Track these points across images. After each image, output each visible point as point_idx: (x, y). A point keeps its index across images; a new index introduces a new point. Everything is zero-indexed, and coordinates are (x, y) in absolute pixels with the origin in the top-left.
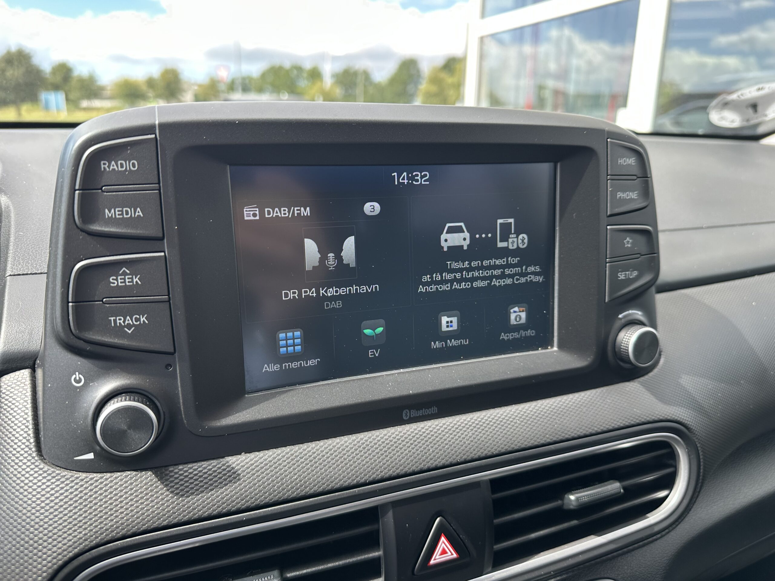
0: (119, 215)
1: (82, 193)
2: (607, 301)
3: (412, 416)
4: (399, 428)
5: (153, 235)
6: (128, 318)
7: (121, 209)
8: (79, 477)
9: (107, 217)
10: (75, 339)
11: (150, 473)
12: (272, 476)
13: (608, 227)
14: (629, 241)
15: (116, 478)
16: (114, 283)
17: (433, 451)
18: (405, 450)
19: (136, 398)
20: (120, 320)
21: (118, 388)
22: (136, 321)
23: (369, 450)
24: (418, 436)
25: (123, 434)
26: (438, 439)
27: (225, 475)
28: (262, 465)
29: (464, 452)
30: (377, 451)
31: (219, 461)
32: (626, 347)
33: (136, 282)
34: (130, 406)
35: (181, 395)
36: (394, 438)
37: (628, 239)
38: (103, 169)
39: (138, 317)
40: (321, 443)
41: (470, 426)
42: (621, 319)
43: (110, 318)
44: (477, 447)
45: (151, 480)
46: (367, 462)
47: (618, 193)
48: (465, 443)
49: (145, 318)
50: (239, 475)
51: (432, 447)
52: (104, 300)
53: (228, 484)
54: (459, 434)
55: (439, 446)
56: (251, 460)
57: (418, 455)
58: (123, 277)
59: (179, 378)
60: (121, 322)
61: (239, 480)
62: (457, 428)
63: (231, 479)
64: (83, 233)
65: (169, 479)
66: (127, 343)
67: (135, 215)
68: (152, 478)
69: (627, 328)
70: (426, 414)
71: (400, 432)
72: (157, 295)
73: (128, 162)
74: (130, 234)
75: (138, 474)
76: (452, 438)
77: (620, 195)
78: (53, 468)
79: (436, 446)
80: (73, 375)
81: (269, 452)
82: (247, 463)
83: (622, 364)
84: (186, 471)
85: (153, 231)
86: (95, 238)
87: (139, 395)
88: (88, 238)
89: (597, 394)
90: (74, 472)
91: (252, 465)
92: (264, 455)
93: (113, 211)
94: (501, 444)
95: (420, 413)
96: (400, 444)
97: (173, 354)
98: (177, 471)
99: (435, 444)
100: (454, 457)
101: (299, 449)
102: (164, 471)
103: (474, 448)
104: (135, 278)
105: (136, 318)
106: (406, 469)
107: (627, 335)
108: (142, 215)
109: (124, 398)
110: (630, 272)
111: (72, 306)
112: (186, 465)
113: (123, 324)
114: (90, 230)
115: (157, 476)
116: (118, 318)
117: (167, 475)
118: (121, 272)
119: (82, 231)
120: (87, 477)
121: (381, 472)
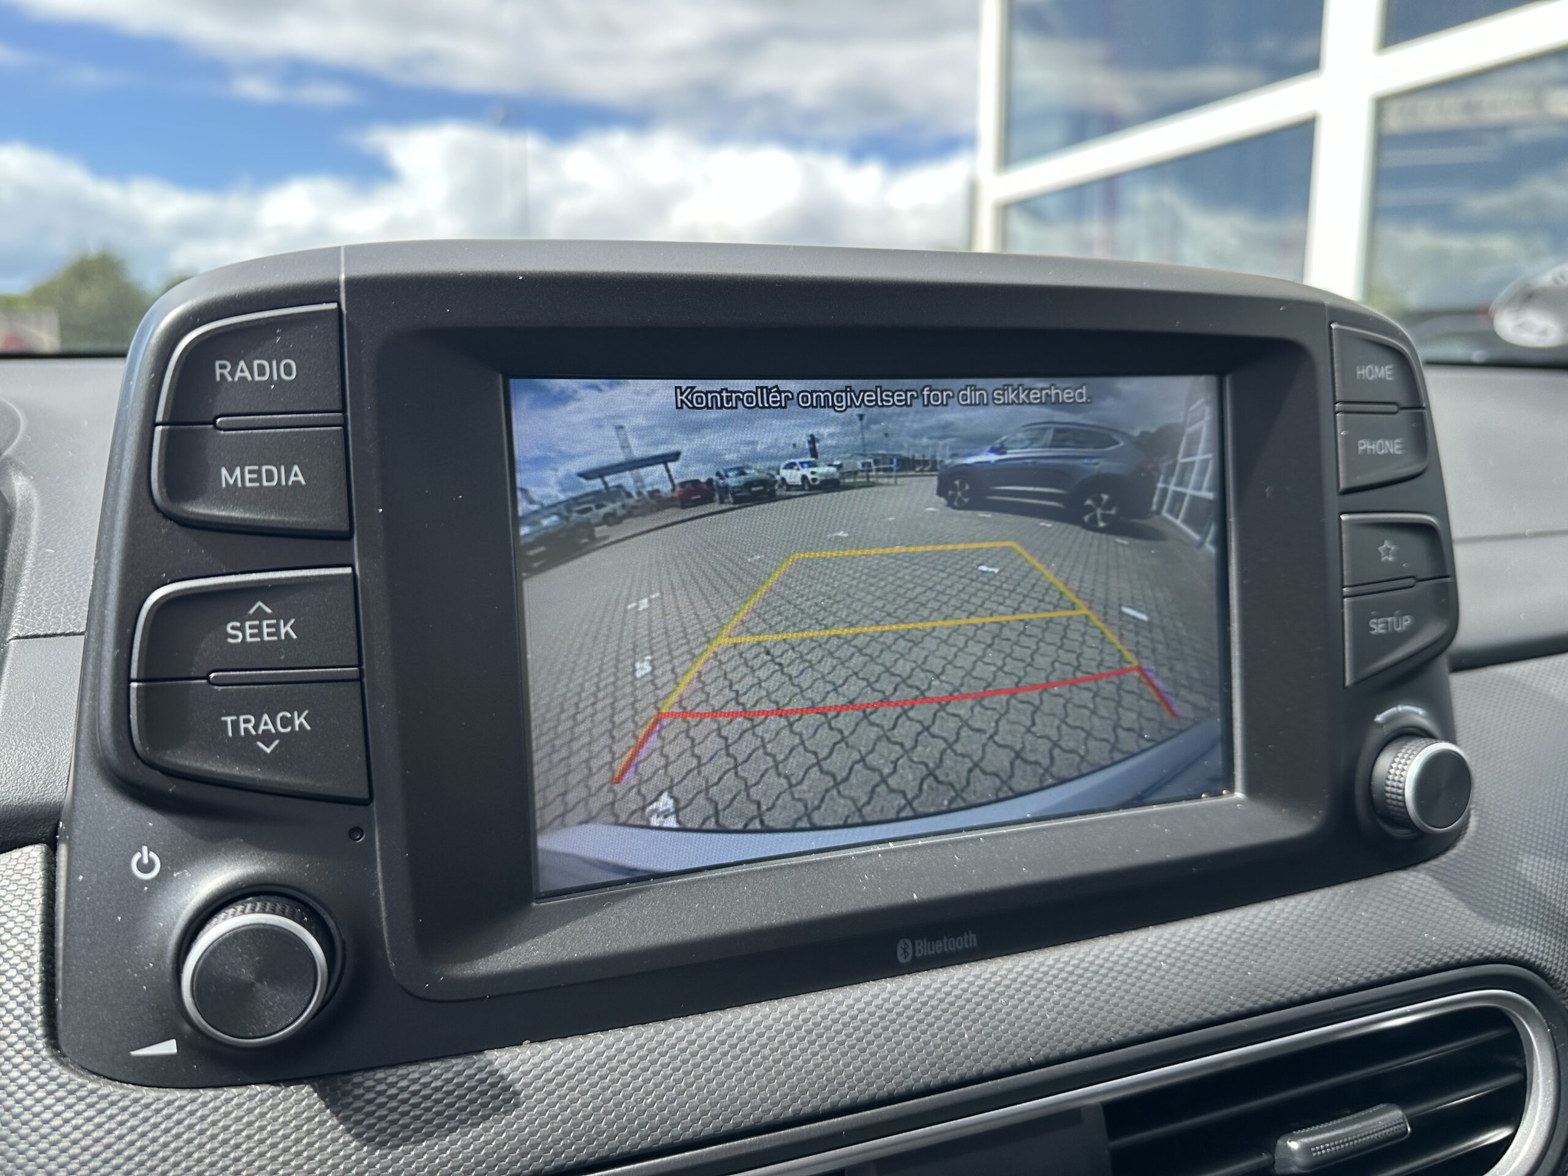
0: (251, 480)
1: (170, 431)
2: (1348, 682)
3: (918, 955)
4: (889, 985)
5: (328, 528)
6: (266, 717)
7: (256, 468)
8: (141, 1098)
9: (224, 485)
10: (142, 765)
11: (306, 1089)
12: (595, 1097)
13: (1343, 517)
14: (1389, 549)
15: (228, 1101)
16: (236, 637)
17: (971, 1039)
18: (906, 1036)
19: (279, 907)
20: (247, 724)
21: (237, 883)
22: (284, 727)
23: (820, 1036)
24: (934, 1002)
25: (244, 990)
26: (980, 1009)
27: (483, 1093)
28: (572, 1070)
29: (1042, 1040)
30: (839, 1038)
31: (471, 1061)
32: (1399, 788)
33: (287, 634)
34: (264, 924)
35: (382, 902)
36: (879, 1007)
37: (1387, 544)
38: (218, 378)
39: (289, 715)
40: (708, 1019)
41: (1055, 977)
42: (1380, 725)
43: (223, 719)
44: (1073, 1027)
45: (310, 1107)
46: (817, 1065)
47: (1361, 441)
48: (1044, 1017)
49: (305, 718)
50: (517, 1094)
51: (968, 1028)
52: (212, 675)
53: (490, 1116)
54: (1031, 998)
55: (985, 1025)
56: (545, 1059)
57: (937, 1047)
58: (257, 622)
59: (378, 860)
60: (250, 726)
61: (517, 1105)
62: (1024, 983)
63: (497, 1102)
64: (169, 522)
65: (351, 1103)
66: (261, 776)
67: (287, 480)
68: (312, 1102)
69: (1396, 745)
70: (951, 949)
71: (893, 993)
72: (334, 663)
73: (274, 363)
74: (274, 525)
75: (279, 1092)
76: (1015, 1007)
77: (1364, 445)
78: (81, 1076)
79: (978, 1026)
80: (135, 852)
81: (587, 1039)
82: (536, 1065)
83: (1387, 828)
84: (392, 1085)
85: (327, 518)
86: (196, 532)
87: (285, 900)
88: (180, 533)
89: (1337, 898)
90: (131, 1086)
91: (547, 1070)
92: (576, 1048)
93: (238, 471)
94: (1129, 1018)
95: (938, 947)
96: (893, 1021)
97: (366, 803)
98: (370, 1083)
99: (975, 1021)
100: (1021, 1050)
101: (657, 1033)
102: (340, 1084)
103: (1066, 1028)
104: (285, 625)
105: (282, 718)
106: (910, 1082)
107: (1397, 760)
108: (303, 482)
109: (249, 906)
110: (1394, 619)
111: (138, 688)
112: (393, 1071)
113: (253, 732)
114: (185, 515)
115: (322, 1097)
116: (242, 718)
117: (346, 1094)
118: (251, 611)
119: (168, 516)
120: (158, 1099)
121: (851, 1088)
